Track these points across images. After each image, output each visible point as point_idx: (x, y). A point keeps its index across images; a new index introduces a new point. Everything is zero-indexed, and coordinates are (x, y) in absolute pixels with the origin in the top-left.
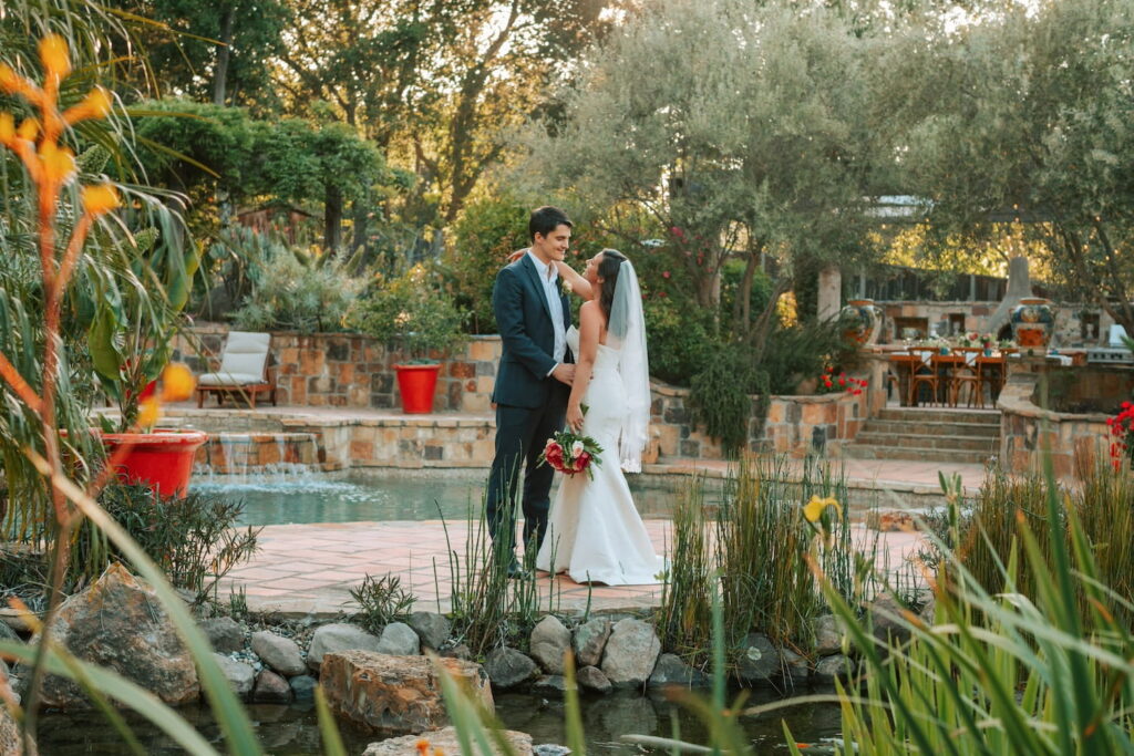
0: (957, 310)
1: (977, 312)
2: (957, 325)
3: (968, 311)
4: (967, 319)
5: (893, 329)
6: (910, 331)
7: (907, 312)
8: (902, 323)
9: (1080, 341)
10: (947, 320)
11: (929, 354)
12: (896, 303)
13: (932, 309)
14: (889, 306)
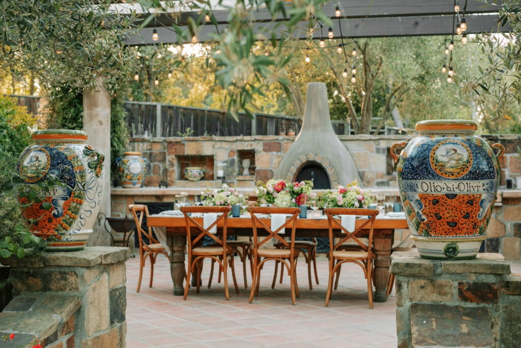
0: (246, 147)
1: (268, 147)
2: (246, 163)
3: (258, 147)
4: (257, 156)
5: (176, 169)
6: (194, 171)
7: (190, 149)
8: (186, 161)
9: (385, 179)
10: (236, 158)
11: (214, 216)
12: (178, 139)
13: (218, 145)
14: (170, 143)
